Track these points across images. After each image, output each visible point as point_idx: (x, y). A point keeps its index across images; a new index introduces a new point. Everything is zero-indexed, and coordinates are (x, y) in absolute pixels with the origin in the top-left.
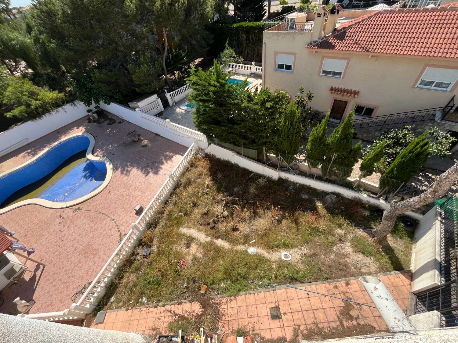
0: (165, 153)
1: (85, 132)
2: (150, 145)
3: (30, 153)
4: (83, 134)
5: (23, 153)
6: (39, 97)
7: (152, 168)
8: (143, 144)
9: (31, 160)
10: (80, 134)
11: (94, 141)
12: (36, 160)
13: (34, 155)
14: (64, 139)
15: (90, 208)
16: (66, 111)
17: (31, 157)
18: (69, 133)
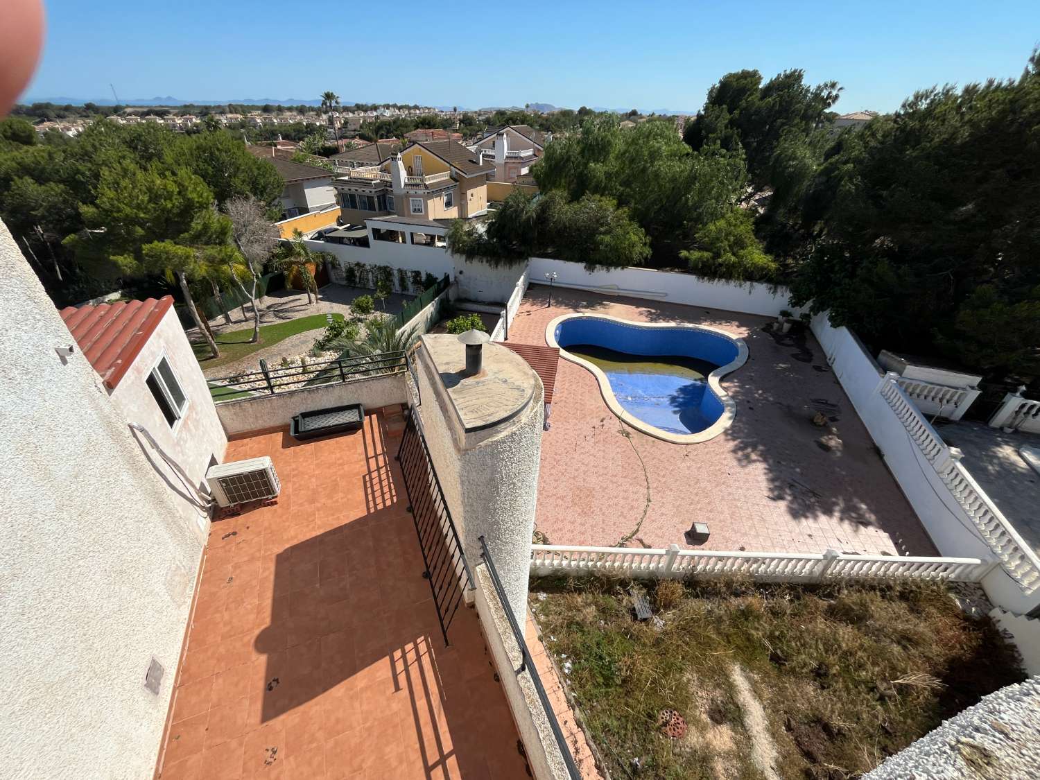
0: (856, 500)
1: (743, 339)
2: (839, 454)
3: (651, 313)
4: (738, 340)
5: (644, 309)
6: (742, 252)
7: (795, 498)
8: (824, 439)
9: (643, 323)
10: (734, 337)
11: (742, 364)
12: (648, 328)
13: (652, 320)
14: (705, 326)
15: (640, 449)
16: (752, 291)
17: (647, 320)
18: (720, 324)
